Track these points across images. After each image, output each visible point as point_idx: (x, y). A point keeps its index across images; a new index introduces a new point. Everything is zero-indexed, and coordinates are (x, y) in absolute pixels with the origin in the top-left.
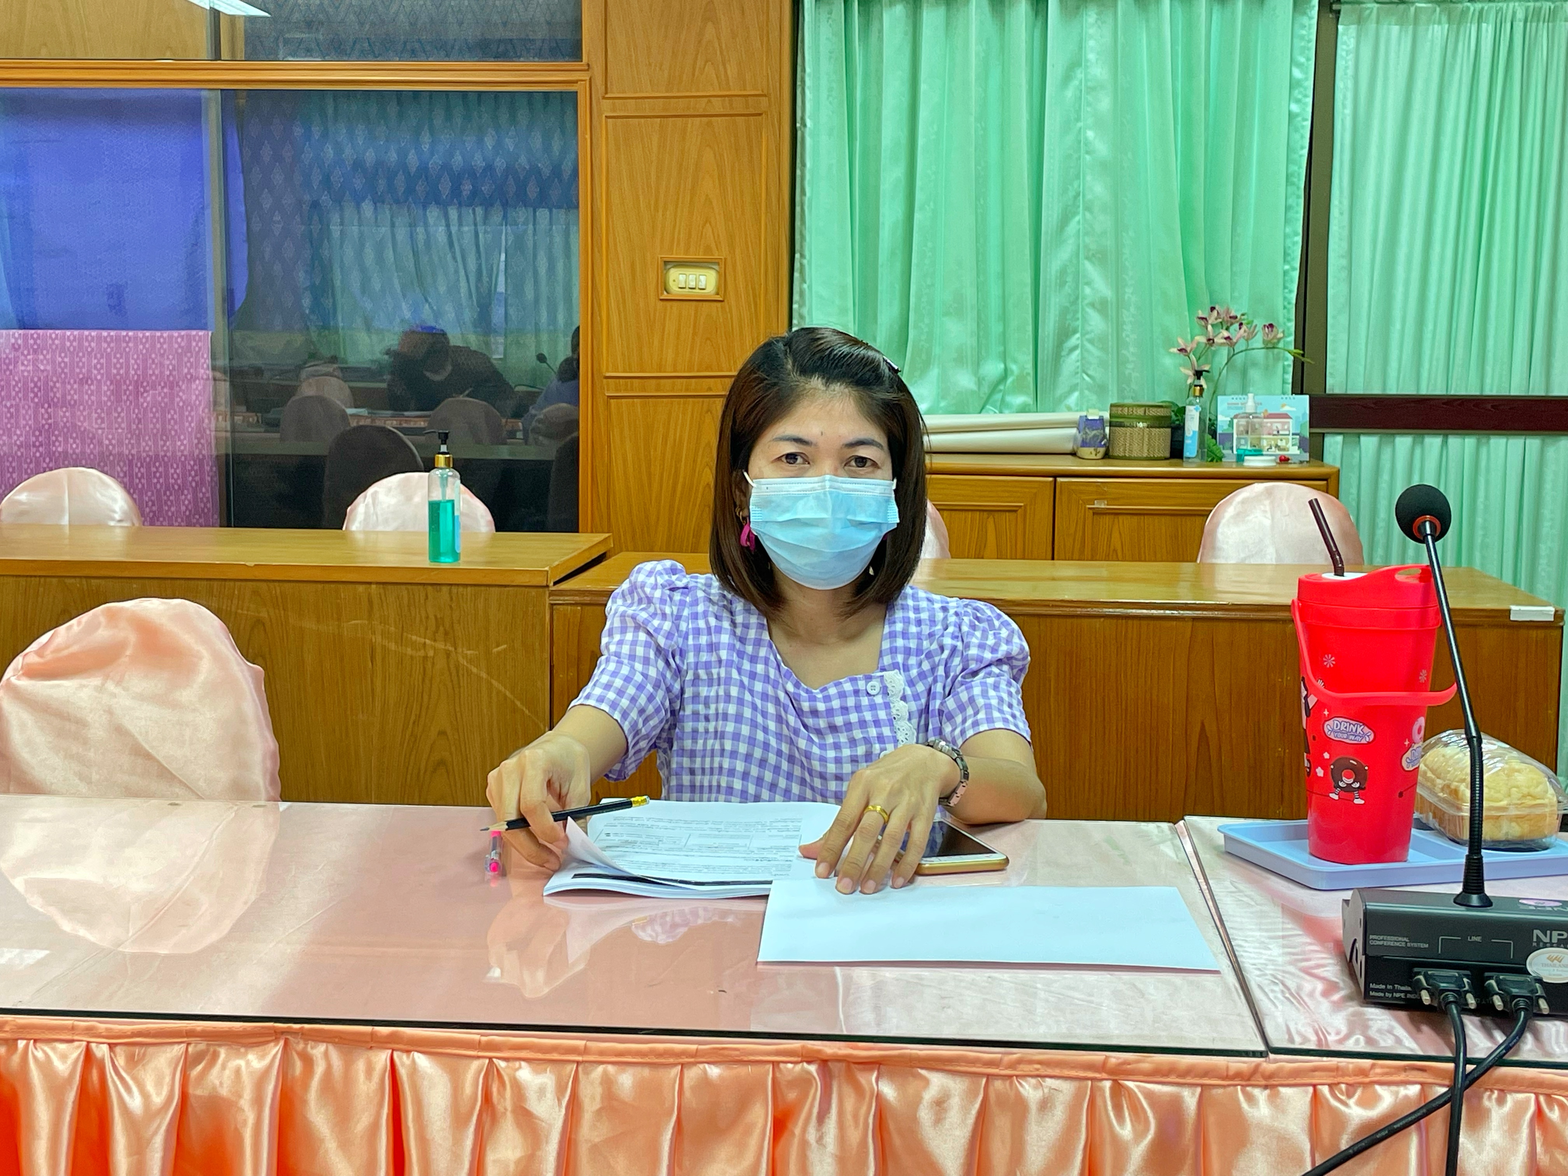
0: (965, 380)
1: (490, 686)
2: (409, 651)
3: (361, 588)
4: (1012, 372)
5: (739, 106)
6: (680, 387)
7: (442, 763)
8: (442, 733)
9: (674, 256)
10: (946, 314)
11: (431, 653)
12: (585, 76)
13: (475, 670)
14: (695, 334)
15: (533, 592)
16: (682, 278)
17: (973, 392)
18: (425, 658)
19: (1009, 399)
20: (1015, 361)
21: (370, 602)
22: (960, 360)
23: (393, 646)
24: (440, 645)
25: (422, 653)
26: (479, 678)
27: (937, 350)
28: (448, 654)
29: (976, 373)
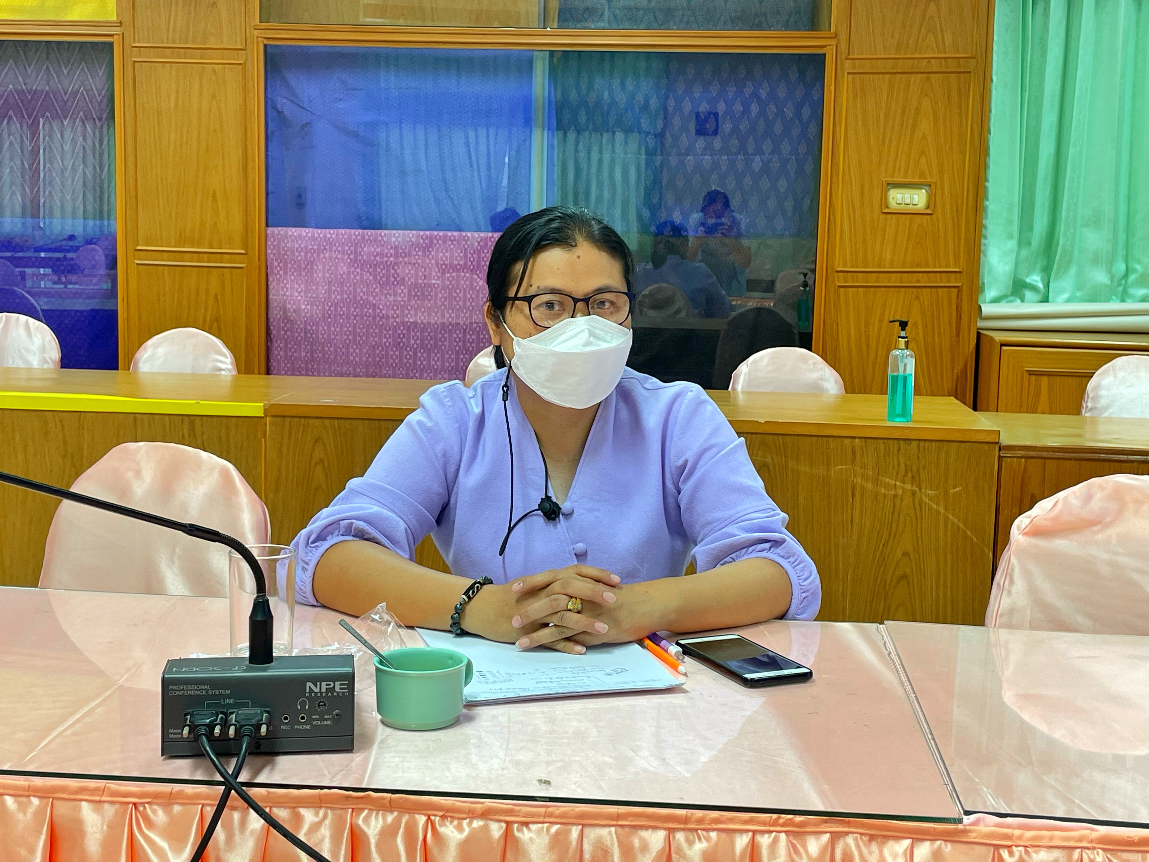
0: (1101, 277)
1: (947, 519)
2: (883, 490)
3: (847, 441)
4: (1135, 271)
5: (952, 66)
6: (894, 280)
7: (904, 577)
8: (906, 554)
9: (896, 180)
10: (1085, 225)
11: (900, 492)
12: (833, 42)
13: (934, 506)
14: (909, 239)
15: (986, 447)
16: (899, 196)
17: (1106, 286)
18: (895, 496)
19: (1132, 291)
20: (1139, 262)
21: (854, 453)
22: (1096, 260)
23: (870, 486)
24: (908, 486)
25: (893, 492)
26: (939, 512)
27: (1076, 253)
28: (914, 493)
29: (1109, 271)
